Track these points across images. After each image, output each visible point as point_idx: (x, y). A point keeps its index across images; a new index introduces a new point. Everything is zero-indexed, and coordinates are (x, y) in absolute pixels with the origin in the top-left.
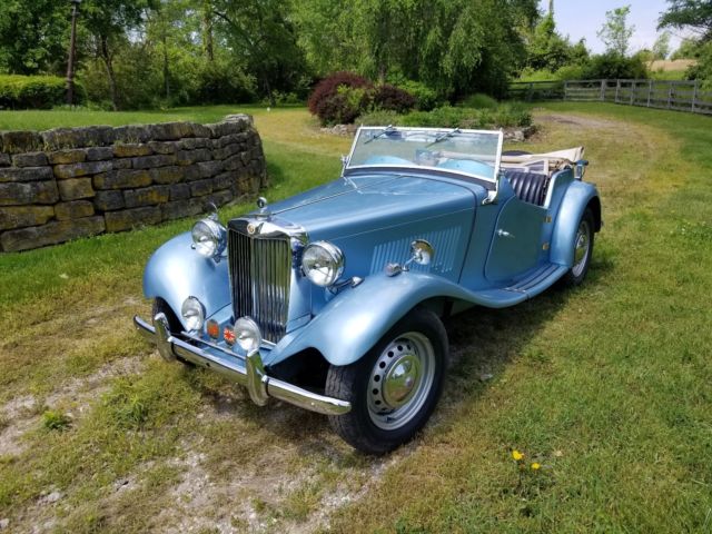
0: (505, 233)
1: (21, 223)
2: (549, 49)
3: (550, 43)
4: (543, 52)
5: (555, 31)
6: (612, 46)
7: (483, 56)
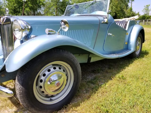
0: (111, 34)
2: (131, 14)
3: (131, 13)
4: (129, 15)
5: (132, 10)
6: (145, 13)
7: (115, 14)
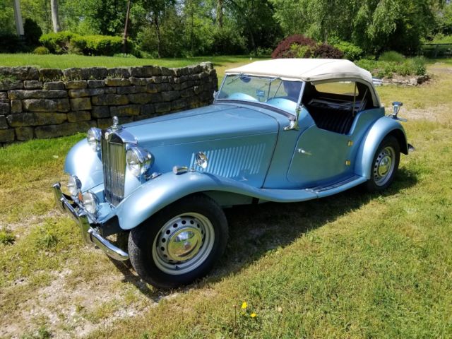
0: (303, 151)
1: (47, 122)
7: (397, 25)
